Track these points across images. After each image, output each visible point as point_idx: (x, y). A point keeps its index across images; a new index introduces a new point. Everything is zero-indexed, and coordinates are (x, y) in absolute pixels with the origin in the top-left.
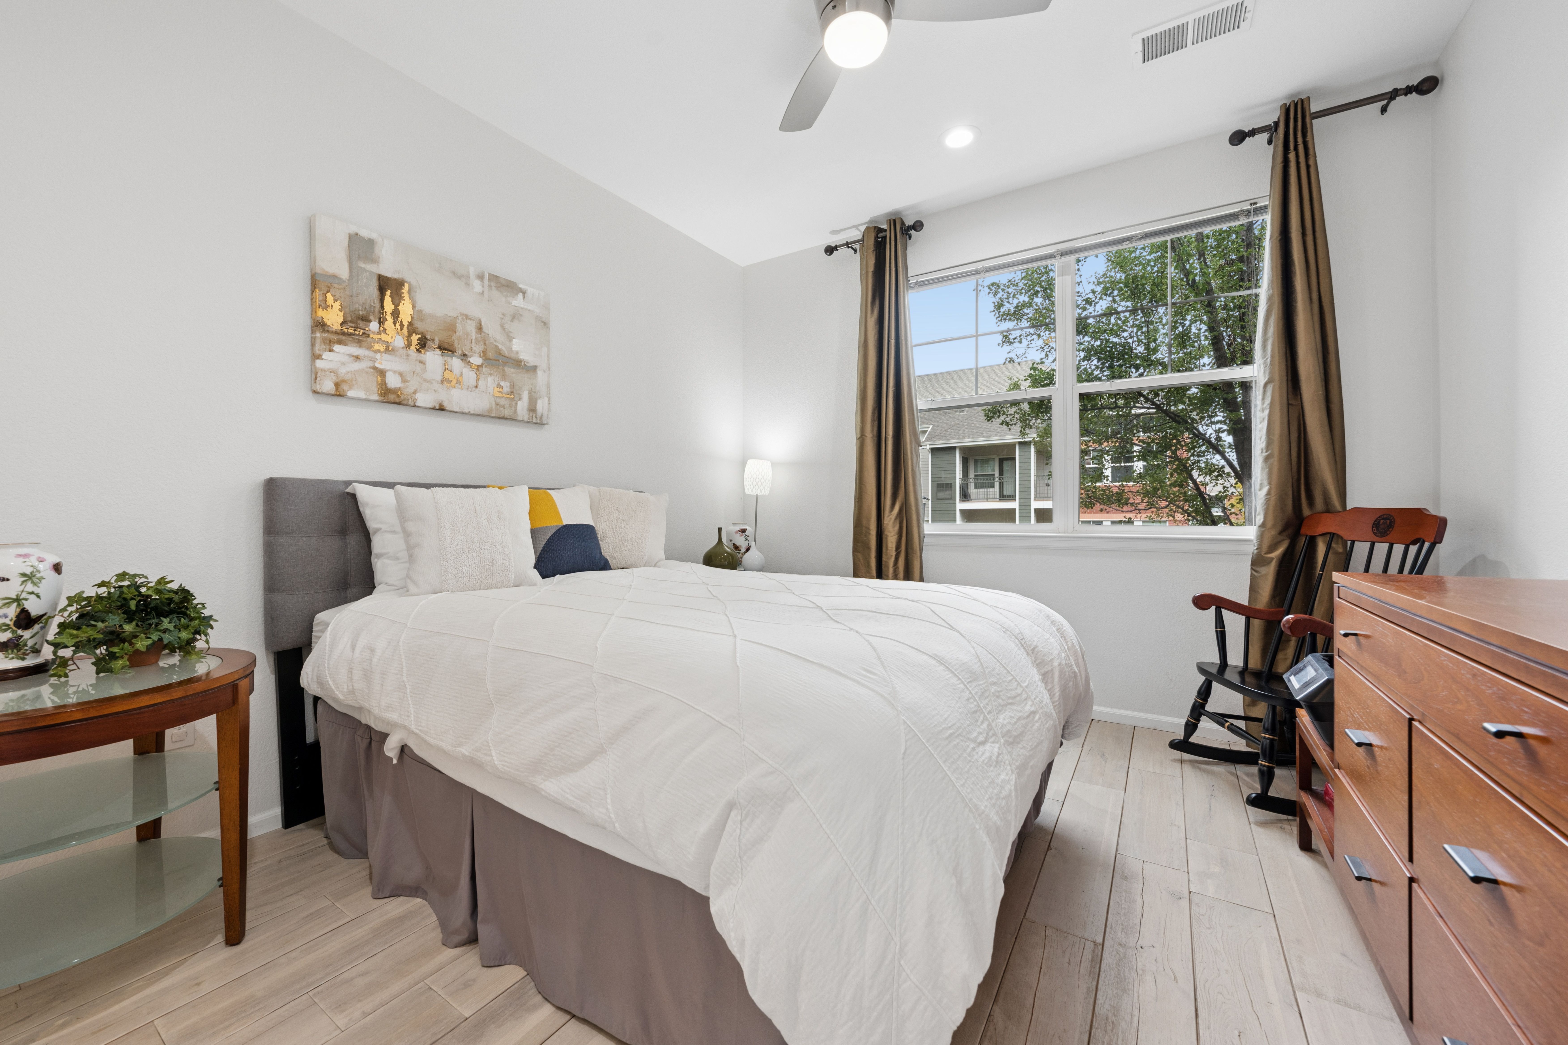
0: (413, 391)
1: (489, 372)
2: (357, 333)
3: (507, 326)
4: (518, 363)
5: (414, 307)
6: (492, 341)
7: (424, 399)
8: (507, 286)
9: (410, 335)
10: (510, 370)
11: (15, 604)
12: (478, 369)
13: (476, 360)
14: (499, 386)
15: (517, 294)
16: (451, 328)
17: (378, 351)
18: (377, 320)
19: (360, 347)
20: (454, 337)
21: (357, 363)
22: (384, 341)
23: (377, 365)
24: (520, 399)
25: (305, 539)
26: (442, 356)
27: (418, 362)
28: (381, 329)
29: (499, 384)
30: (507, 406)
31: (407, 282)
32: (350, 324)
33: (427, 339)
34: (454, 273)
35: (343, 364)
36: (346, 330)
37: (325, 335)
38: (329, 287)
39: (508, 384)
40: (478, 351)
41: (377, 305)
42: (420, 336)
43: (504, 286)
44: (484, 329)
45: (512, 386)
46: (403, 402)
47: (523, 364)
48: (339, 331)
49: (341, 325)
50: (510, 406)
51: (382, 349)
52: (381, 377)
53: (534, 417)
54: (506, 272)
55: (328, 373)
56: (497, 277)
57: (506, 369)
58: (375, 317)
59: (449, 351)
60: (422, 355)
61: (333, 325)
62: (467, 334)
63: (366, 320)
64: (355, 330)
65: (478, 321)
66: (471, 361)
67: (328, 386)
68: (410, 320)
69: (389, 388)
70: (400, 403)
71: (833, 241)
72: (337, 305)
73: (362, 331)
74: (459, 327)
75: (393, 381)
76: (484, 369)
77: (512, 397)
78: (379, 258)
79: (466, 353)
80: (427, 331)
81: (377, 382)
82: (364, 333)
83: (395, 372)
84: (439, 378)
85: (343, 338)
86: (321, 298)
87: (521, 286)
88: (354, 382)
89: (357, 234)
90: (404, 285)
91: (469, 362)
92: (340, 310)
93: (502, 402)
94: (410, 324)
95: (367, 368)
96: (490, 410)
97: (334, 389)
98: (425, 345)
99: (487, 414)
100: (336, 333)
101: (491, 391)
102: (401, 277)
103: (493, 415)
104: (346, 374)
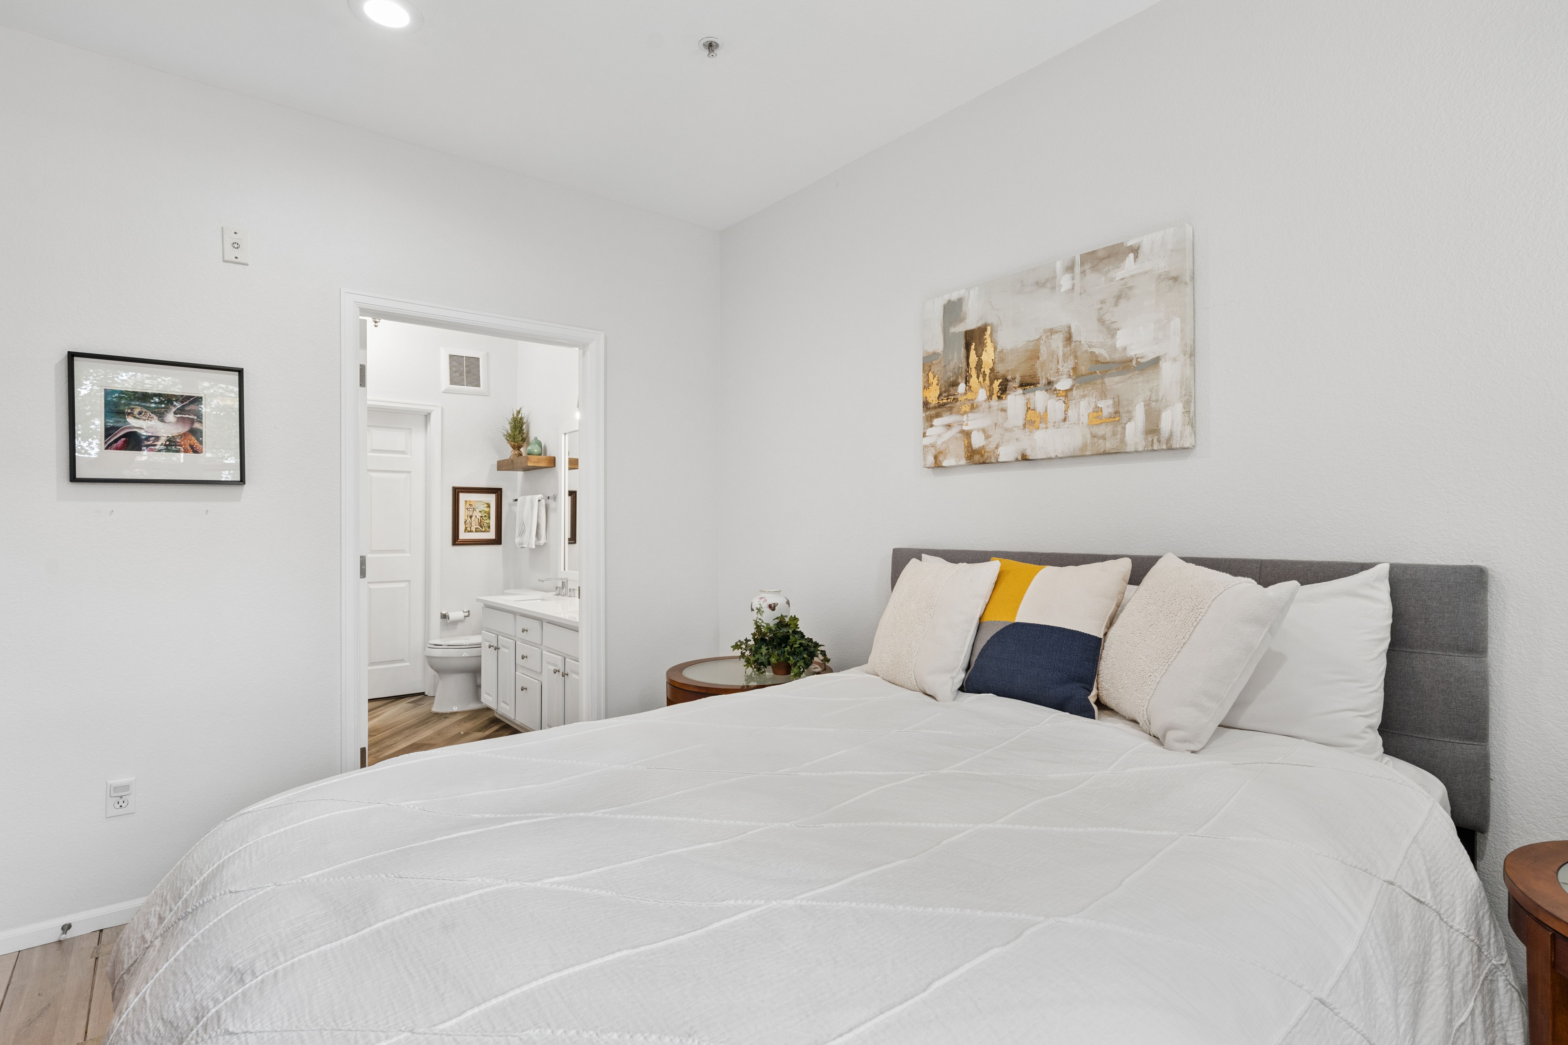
0: (995, 446)
1: (1082, 393)
2: (949, 401)
3: (1108, 317)
4: (1127, 365)
5: (995, 349)
6: (1085, 348)
7: (1006, 453)
8: (1110, 256)
9: (992, 383)
10: (1113, 382)
12: (1066, 396)
13: (1064, 384)
14: (1098, 410)
15: (1124, 260)
16: (1034, 355)
17: (965, 413)
18: (964, 381)
19: (951, 414)
20: (1037, 366)
21: (949, 431)
22: (969, 400)
23: (965, 428)
24: (1130, 420)
26: (1024, 394)
27: (999, 412)
28: (967, 388)
29: (1096, 407)
30: (1109, 435)
31: (989, 325)
32: (944, 395)
33: (1008, 380)
34: (1036, 283)
35: (940, 436)
36: (941, 402)
37: (928, 413)
38: (931, 366)
39: (1110, 402)
40: (1066, 370)
41: (965, 364)
42: (1001, 380)
43: (1104, 258)
44: (1074, 338)
45: (1117, 404)
46: (987, 461)
47: (1134, 363)
48: (937, 405)
49: (938, 398)
50: (1114, 434)
51: (968, 409)
52: (967, 440)
53: (1155, 441)
54: (1099, 241)
55: (930, 448)
56: (1094, 252)
57: (1107, 380)
58: (962, 378)
59: (1031, 384)
60: (1003, 402)
61: (933, 401)
62: (1052, 354)
63: (955, 384)
64: (947, 399)
65: (1067, 330)
66: (1058, 388)
67: (930, 460)
68: (992, 366)
69: (974, 448)
70: (984, 463)
72: (935, 382)
73: (953, 397)
74: (1043, 350)
75: (977, 441)
76: (1074, 392)
77: (1118, 419)
78: (966, 313)
79: (1052, 379)
80: (1008, 371)
81: (965, 445)
82: (954, 399)
83: (978, 430)
84: (1021, 422)
85: (939, 410)
86: (927, 379)
87: (1132, 243)
88: (947, 451)
89: (949, 301)
90: (986, 330)
91: (1055, 390)
92: (937, 385)
93: (1101, 430)
94: (992, 370)
95: (956, 433)
96: (1084, 447)
97: (934, 462)
98: (1006, 388)
99: (1079, 453)
100: (935, 408)
101: (1085, 420)
102: (984, 322)
103: (1088, 453)
104: (942, 445)
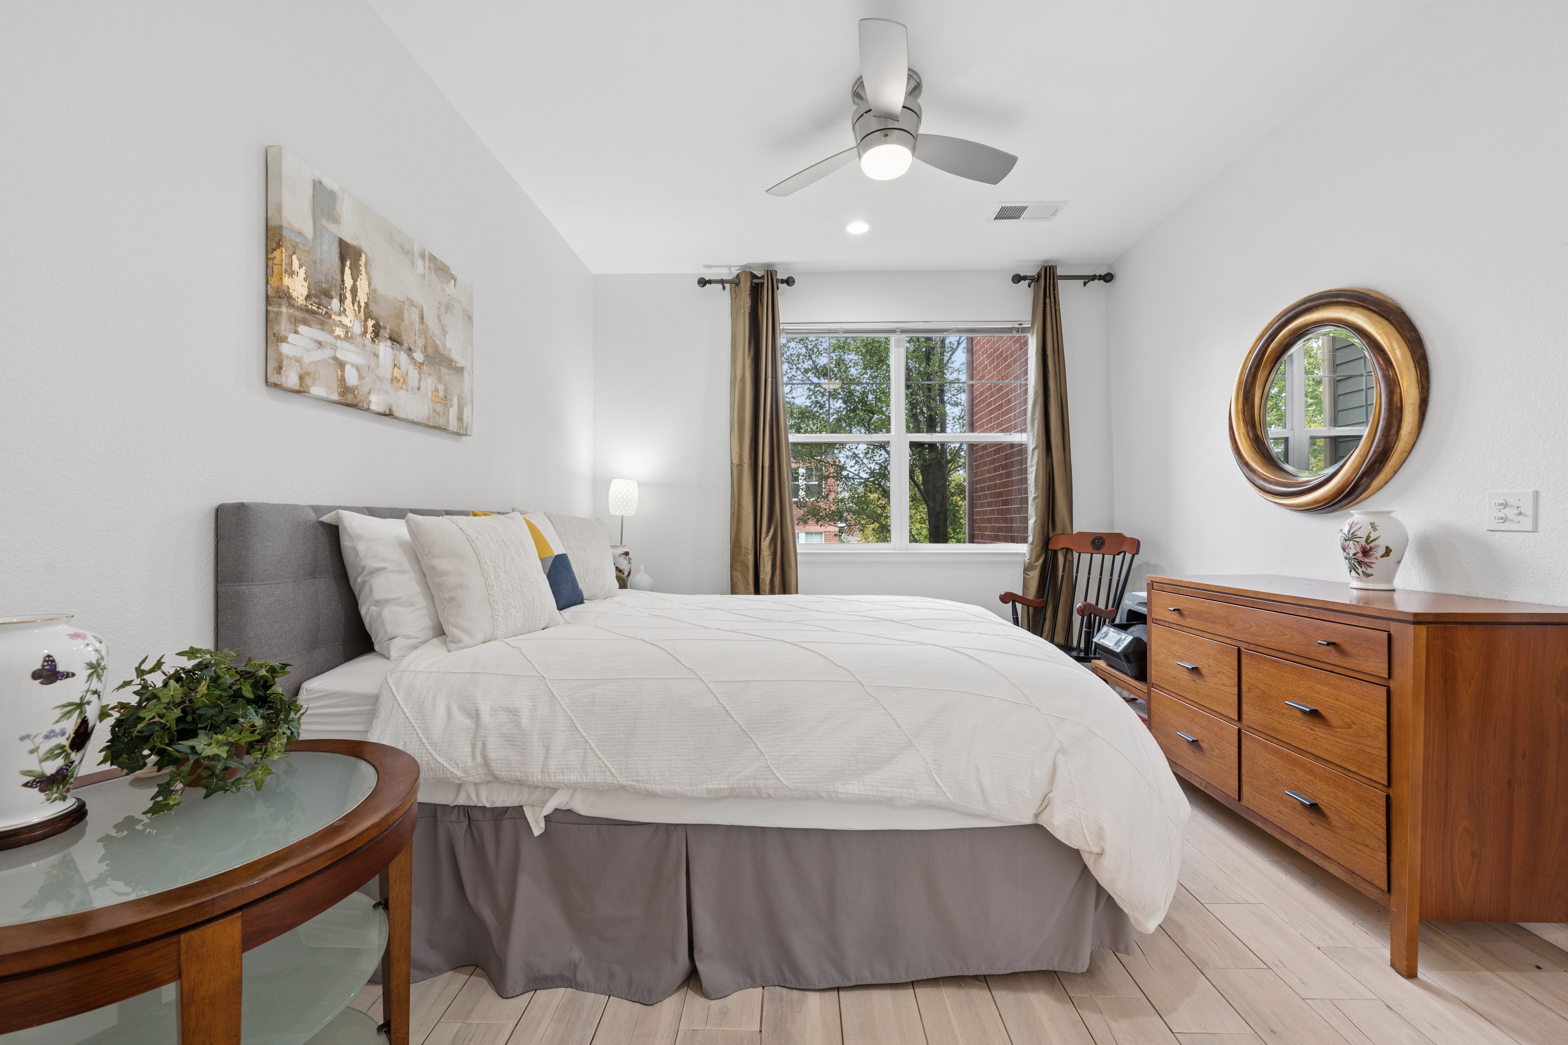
0: (367, 390)
1: (429, 371)
2: (321, 311)
3: (442, 318)
4: (449, 363)
5: (370, 285)
6: (431, 334)
7: (377, 402)
8: (443, 270)
9: (366, 319)
10: (444, 371)
11: (78, 711)
12: (420, 368)
13: (419, 356)
14: (436, 390)
15: (449, 281)
16: (400, 315)
17: (339, 337)
18: (338, 298)
19: (323, 330)
20: (402, 327)
21: (320, 350)
22: (344, 325)
23: (339, 355)
24: (451, 406)
26: (392, 348)
27: (372, 355)
28: (342, 309)
29: (436, 387)
30: (441, 413)
31: (364, 252)
32: (314, 299)
33: (380, 326)
34: (402, 247)
35: (307, 351)
36: (310, 307)
37: (291, 311)
38: (295, 247)
39: (443, 387)
40: (420, 345)
41: (339, 278)
42: (374, 322)
43: (440, 269)
44: (425, 320)
45: (446, 391)
46: (358, 405)
47: (454, 364)
48: (304, 307)
49: (306, 299)
50: (444, 414)
51: (342, 334)
52: (340, 371)
53: (461, 427)
54: (442, 254)
55: (293, 361)
56: (436, 258)
57: (441, 368)
58: (336, 293)
59: (398, 343)
60: (376, 346)
61: (298, 298)
62: (412, 324)
63: (328, 295)
64: (318, 308)
65: (421, 310)
66: (415, 358)
67: (291, 379)
68: (366, 301)
69: (347, 385)
70: (354, 406)
72: (302, 273)
73: (324, 309)
74: (406, 315)
75: (351, 377)
76: (425, 368)
77: (446, 402)
78: (340, 217)
79: (412, 347)
80: (380, 316)
81: (337, 376)
82: (326, 313)
83: (353, 365)
84: (389, 376)
85: (306, 316)
86: (287, 261)
87: (453, 272)
88: (317, 376)
89: (320, 182)
90: (361, 256)
91: (413, 358)
92: (305, 280)
93: (438, 408)
94: (366, 305)
95: (328, 357)
96: (429, 418)
97: (298, 384)
98: (378, 333)
99: (426, 422)
100: (300, 309)
101: (430, 394)
102: (359, 245)
103: (431, 424)
104: (310, 365)
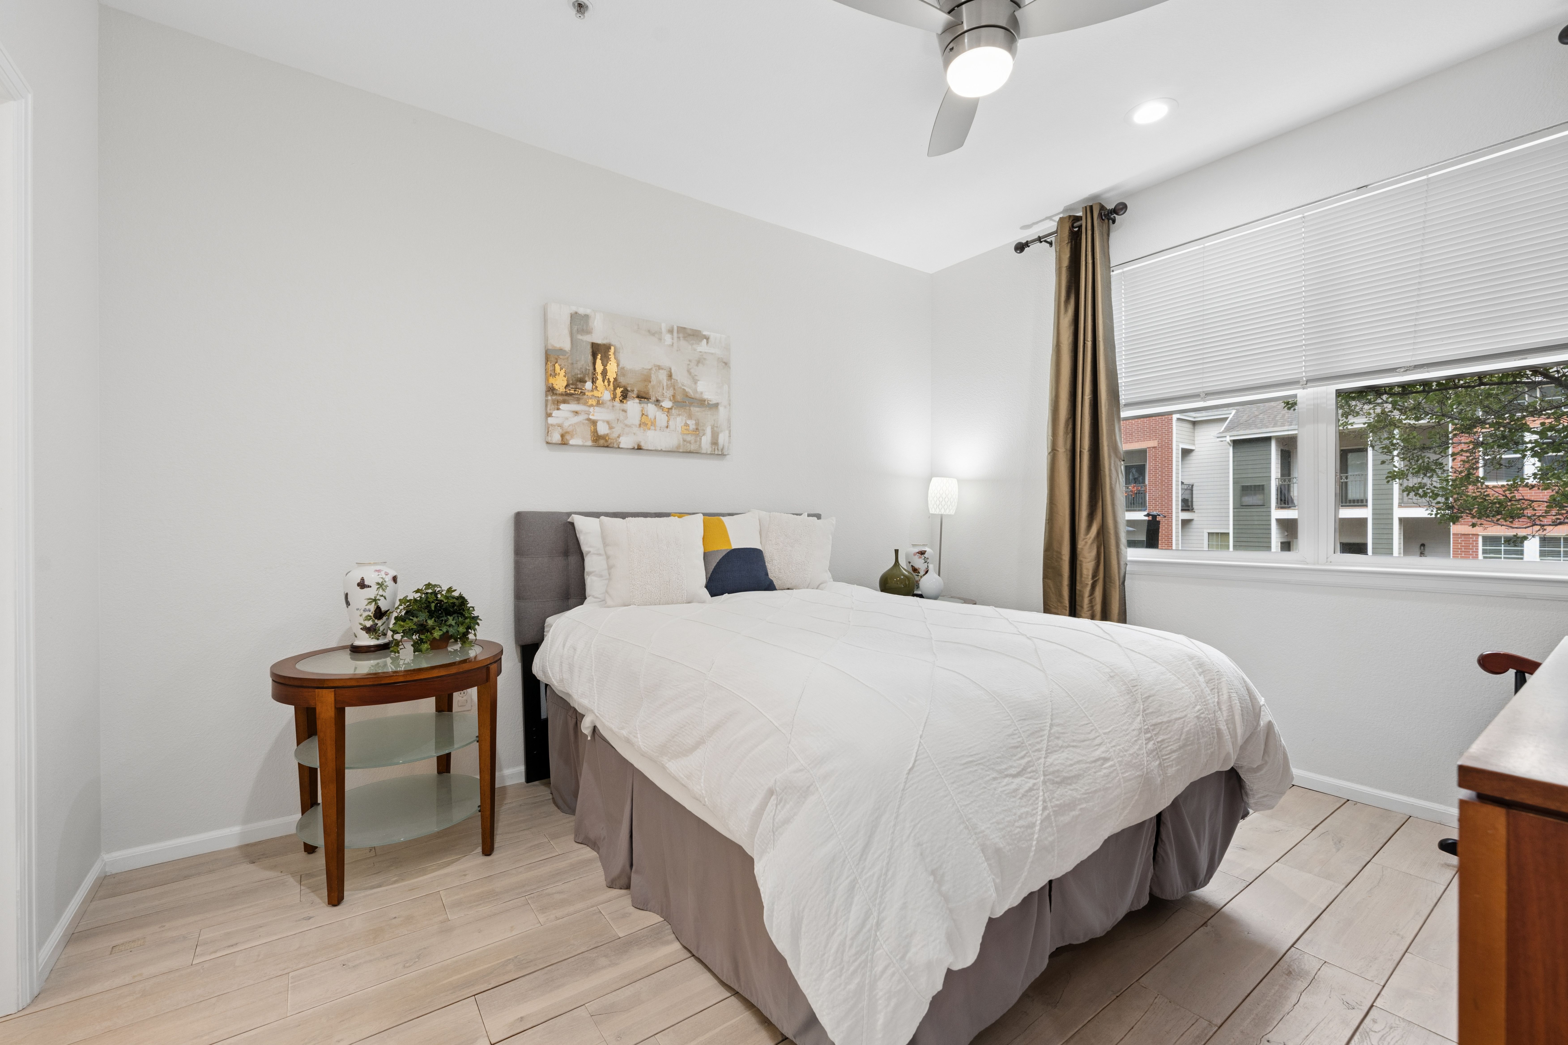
0: (617, 435)
1: (678, 413)
2: (577, 392)
3: (692, 371)
4: (702, 403)
5: (618, 365)
6: (680, 385)
7: (626, 442)
8: (693, 335)
9: (615, 389)
10: (695, 410)
11: (374, 602)
12: (668, 412)
13: (667, 404)
14: (686, 425)
15: (701, 341)
16: (647, 379)
17: (592, 406)
18: (591, 381)
19: (578, 403)
20: (649, 386)
21: (576, 417)
22: (596, 397)
23: (591, 417)
24: (704, 435)
25: (540, 559)
26: (640, 403)
27: (621, 411)
28: (594, 387)
29: (686, 423)
30: (693, 441)
31: (612, 345)
32: (571, 386)
33: (628, 391)
34: (649, 331)
35: (567, 419)
36: (569, 392)
37: (554, 397)
38: (557, 359)
39: (694, 422)
40: (668, 396)
41: (591, 368)
42: (623, 389)
43: (690, 335)
44: (674, 376)
45: (697, 424)
46: (610, 446)
47: (706, 403)
48: (564, 393)
49: (565, 388)
50: (696, 442)
51: (594, 403)
52: (593, 427)
53: (716, 449)
54: (691, 324)
55: (556, 427)
56: (685, 328)
57: (692, 408)
58: (589, 379)
59: (645, 398)
60: (624, 405)
61: (559, 388)
62: (660, 382)
63: (583, 381)
64: (575, 391)
65: (669, 370)
66: (663, 406)
67: (556, 437)
68: (615, 376)
69: (599, 434)
70: (607, 447)
71: (1023, 237)
72: (562, 373)
73: (580, 391)
74: (653, 378)
75: (602, 429)
76: (673, 411)
77: (697, 433)
78: (592, 329)
79: (659, 399)
80: (628, 384)
81: (591, 430)
82: (581, 392)
83: (604, 421)
84: (638, 423)
85: (566, 398)
86: (552, 368)
87: (705, 333)
88: (574, 433)
89: (576, 313)
90: (610, 348)
91: (661, 406)
92: (565, 376)
93: (689, 438)
94: (615, 379)
95: (583, 420)
96: (679, 446)
97: (560, 440)
98: (626, 395)
99: (675, 450)
100: (562, 395)
101: (679, 429)
102: (608, 342)
103: (681, 450)
104: (569, 427)
